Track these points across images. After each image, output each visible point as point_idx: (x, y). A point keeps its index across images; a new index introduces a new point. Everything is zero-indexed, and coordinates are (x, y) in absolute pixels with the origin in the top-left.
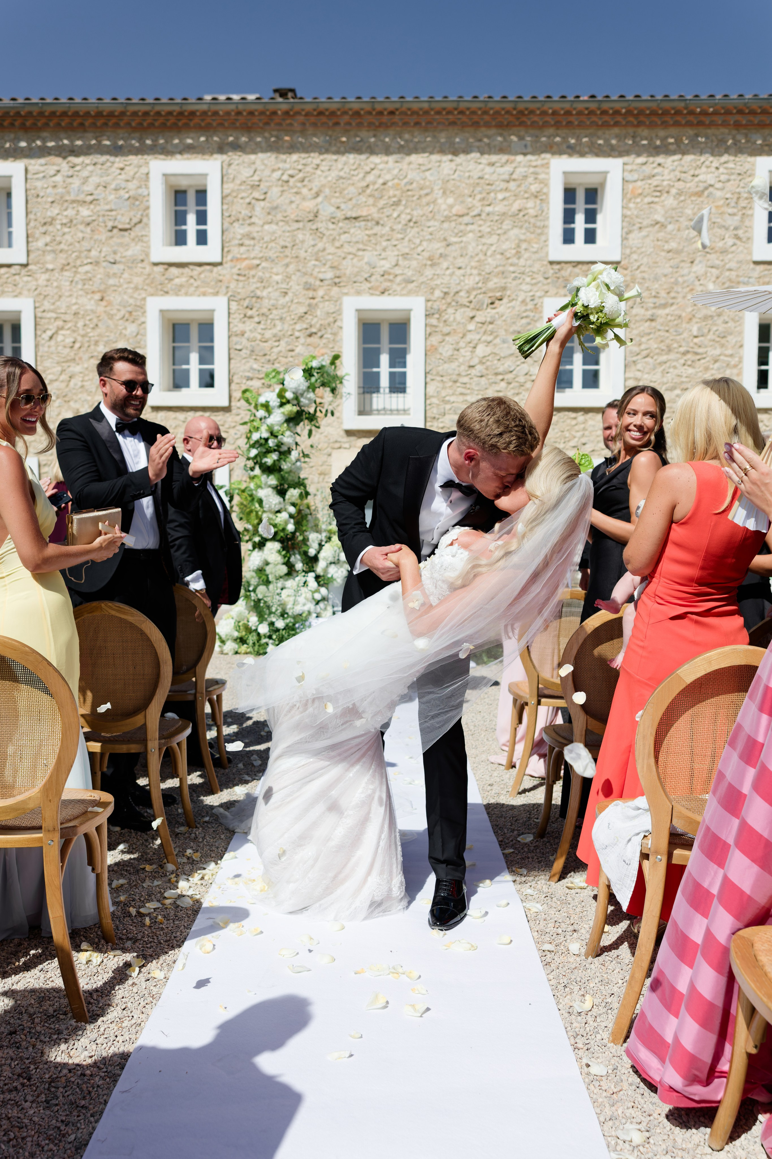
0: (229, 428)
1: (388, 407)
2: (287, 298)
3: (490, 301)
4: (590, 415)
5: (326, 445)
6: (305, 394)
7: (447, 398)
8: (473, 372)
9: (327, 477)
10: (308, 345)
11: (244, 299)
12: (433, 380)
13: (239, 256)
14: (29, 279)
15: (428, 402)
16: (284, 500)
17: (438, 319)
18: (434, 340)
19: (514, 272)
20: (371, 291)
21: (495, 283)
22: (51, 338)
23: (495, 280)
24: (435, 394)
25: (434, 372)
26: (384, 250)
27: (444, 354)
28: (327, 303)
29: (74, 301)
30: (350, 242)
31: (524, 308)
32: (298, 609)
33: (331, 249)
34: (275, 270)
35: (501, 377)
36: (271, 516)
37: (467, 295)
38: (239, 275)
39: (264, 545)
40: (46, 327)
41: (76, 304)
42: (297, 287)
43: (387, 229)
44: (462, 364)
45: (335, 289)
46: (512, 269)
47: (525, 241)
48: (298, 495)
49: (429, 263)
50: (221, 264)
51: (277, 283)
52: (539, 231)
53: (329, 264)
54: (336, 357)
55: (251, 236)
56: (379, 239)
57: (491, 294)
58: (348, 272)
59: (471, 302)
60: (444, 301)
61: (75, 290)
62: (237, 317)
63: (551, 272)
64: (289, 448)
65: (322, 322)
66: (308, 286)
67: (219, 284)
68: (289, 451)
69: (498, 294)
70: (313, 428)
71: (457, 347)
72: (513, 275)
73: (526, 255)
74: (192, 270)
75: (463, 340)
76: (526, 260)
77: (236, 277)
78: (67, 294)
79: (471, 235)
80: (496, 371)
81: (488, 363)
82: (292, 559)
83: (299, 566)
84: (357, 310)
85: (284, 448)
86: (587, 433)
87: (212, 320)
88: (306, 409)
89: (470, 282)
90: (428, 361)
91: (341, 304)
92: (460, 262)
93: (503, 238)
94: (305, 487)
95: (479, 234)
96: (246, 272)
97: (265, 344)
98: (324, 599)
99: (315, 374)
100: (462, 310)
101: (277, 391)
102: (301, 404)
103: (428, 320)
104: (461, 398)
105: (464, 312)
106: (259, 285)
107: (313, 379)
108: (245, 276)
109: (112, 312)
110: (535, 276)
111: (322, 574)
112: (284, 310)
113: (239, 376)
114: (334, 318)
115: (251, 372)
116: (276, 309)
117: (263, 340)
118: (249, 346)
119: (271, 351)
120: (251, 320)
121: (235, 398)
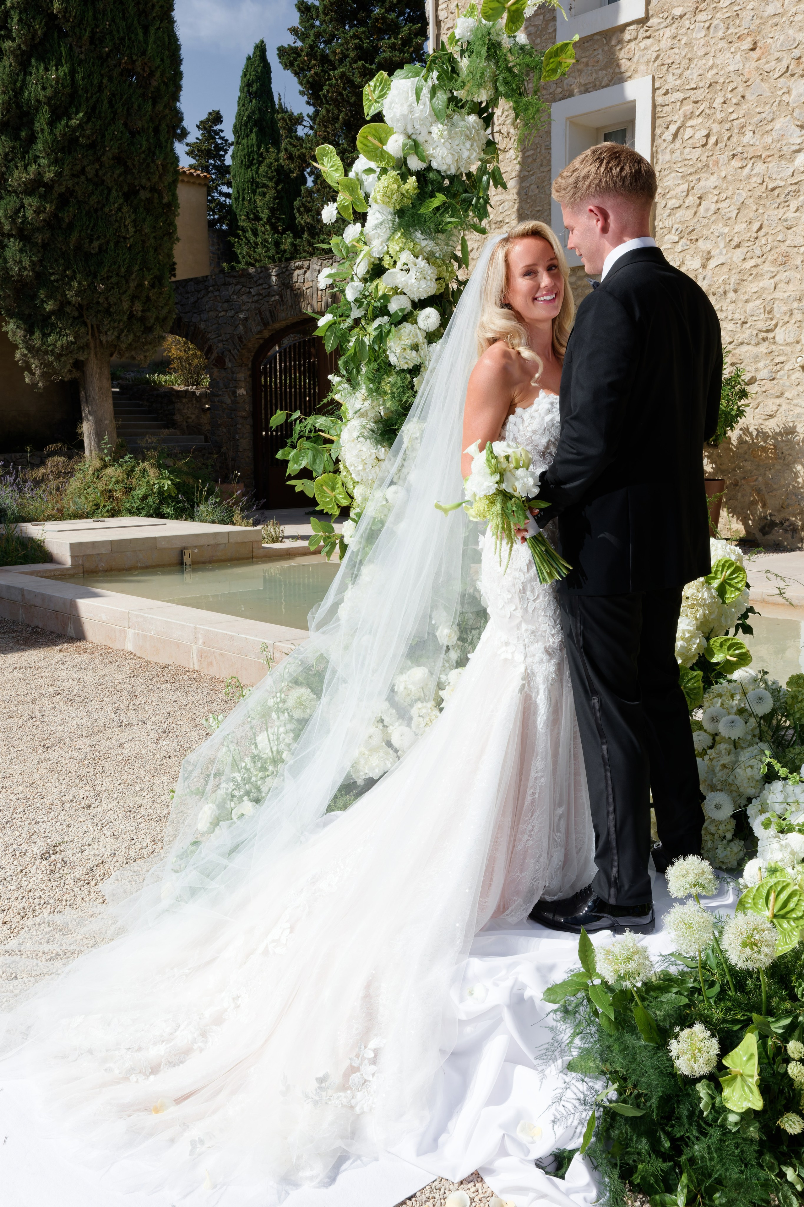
14: (648, 42)
22: (675, 135)
29: (710, 63)
40: (669, 119)
41: (711, 68)
61: (712, 42)
78: (700, 53)
109: (767, 68)
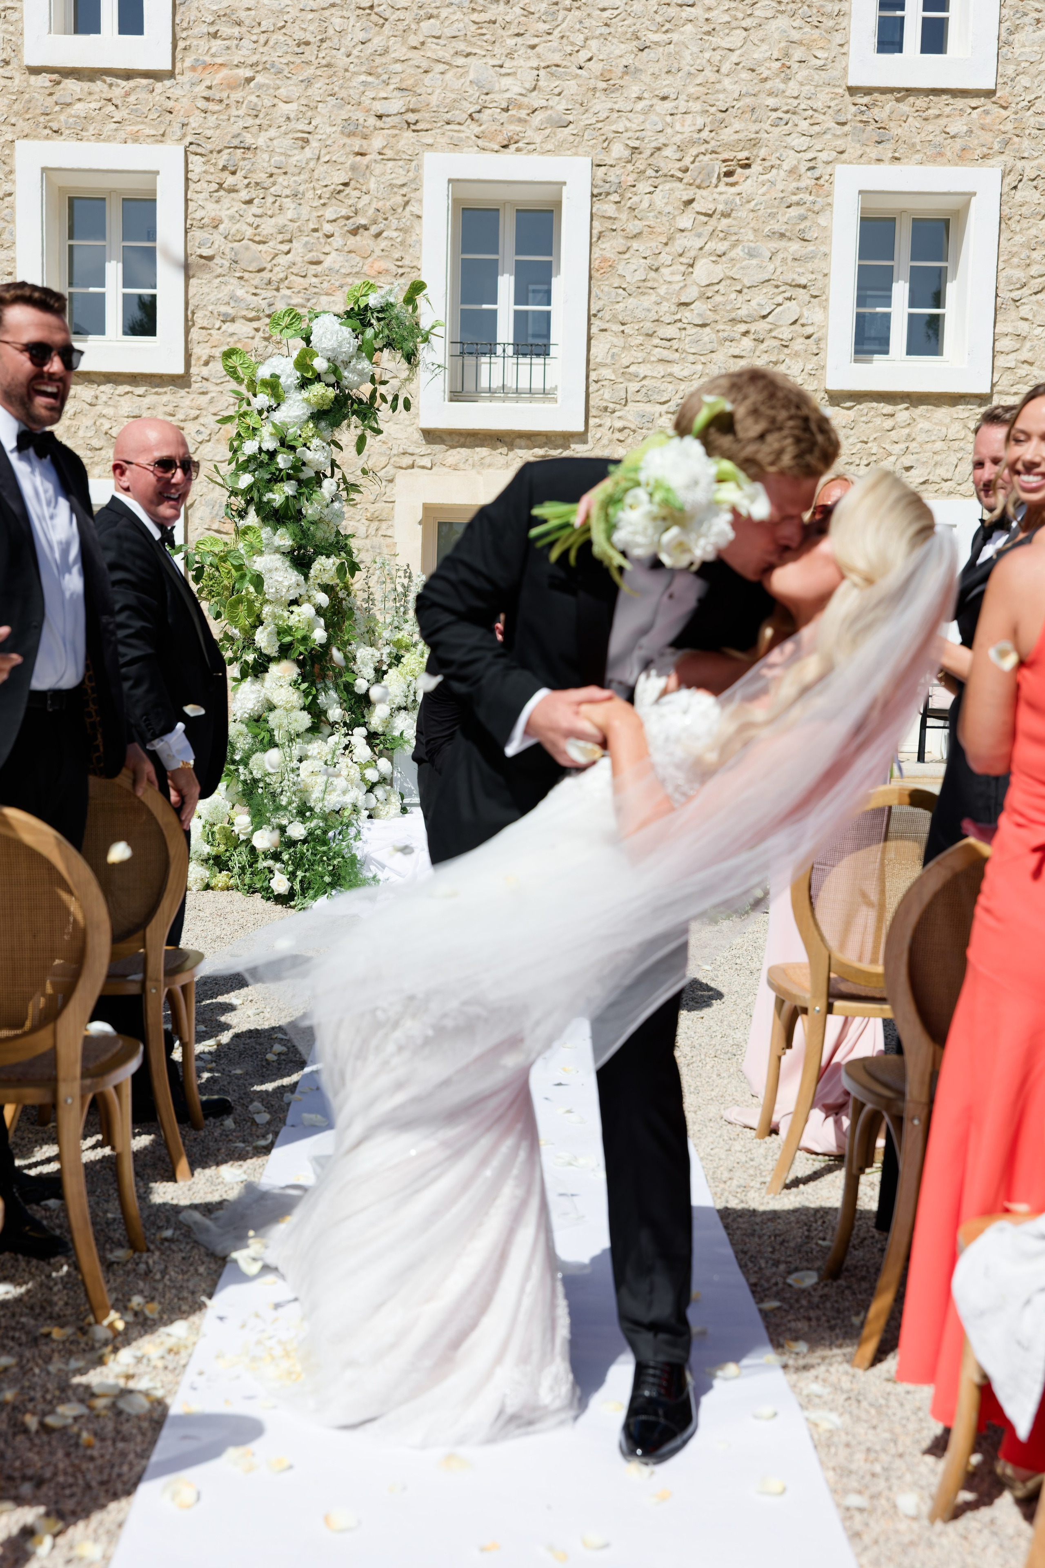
0: (184, 421)
1: (511, 383)
2: (308, 152)
3: (725, 170)
4: (922, 408)
5: (384, 460)
6: (354, 361)
7: (632, 369)
8: (686, 315)
9: (384, 525)
10: (350, 252)
11: (219, 152)
12: (605, 330)
13: (208, 59)
15: (593, 376)
16: (306, 578)
17: (616, 203)
18: (609, 247)
19: (775, 110)
20: (480, 142)
21: (736, 132)
23: (737, 125)
24: (609, 361)
25: (607, 314)
26: (510, 55)
27: (628, 279)
28: (390, 164)
30: (439, 38)
31: (795, 185)
32: (333, 801)
33: (399, 51)
34: (282, 92)
35: (743, 328)
36: (279, 611)
37: (678, 155)
38: (207, 99)
39: (266, 670)
42: (329, 130)
43: (517, 10)
44: (663, 298)
45: (408, 135)
46: (771, 102)
47: (801, 43)
48: (334, 568)
49: (604, 85)
50: (171, 74)
51: (288, 118)
52: (831, 23)
53: (395, 81)
54: (418, 287)
55: (234, 17)
56: (500, 31)
57: (725, 156)
58: (434, 100)
59: (686, 170)
60: (630, 167)
62: (202, 189)
63: (853, 109)
64: (317, 473)
65: (380, 205)
66: (352, 128)
67: (169, 117)
68: (319, 478)
69: (742, 155)
70: (369, 433)
71: (656, 265)
72: (774, 115)
73: (803, 73)
74: (111, 85)
75: (667, 249)
76: (802, 84)
77: (202, 104)
79: (689, 27)
80: (733, 315)
81: (718, 298)
82: (322, 699)
83: (335, 713)
84: (450, 181)
85: (308, 473)
86: (913, 446)
87: (154, 192)
88: (354, 392)
89: (686, 127)
90: (594, 290)
91: (419, 167)
92: (666, 85)
93: (755, 36)
94: (350, 553)
95: (706, 28)
96: (224, 95)
97: (261, 247)
98: (384, 780)
99: (373, 321)
100: (668, 186)
101: (295, 354)
102: (345, 382)
103: (597, 206)
104: (661, 369)
105: (671, 190)
106: (250, 121)
107: (369, 333)
108: (221, 101)
110: (819, 118)
111: (380, 730)
112: (302, 177)
113: (207, 313)
114: (404, 195)
115: (232, 304)
116: (285, 173)
117: (257, 238)
118: (227, 251)
119: (274, 262)
120: (233, 195)
121: (199, 358)
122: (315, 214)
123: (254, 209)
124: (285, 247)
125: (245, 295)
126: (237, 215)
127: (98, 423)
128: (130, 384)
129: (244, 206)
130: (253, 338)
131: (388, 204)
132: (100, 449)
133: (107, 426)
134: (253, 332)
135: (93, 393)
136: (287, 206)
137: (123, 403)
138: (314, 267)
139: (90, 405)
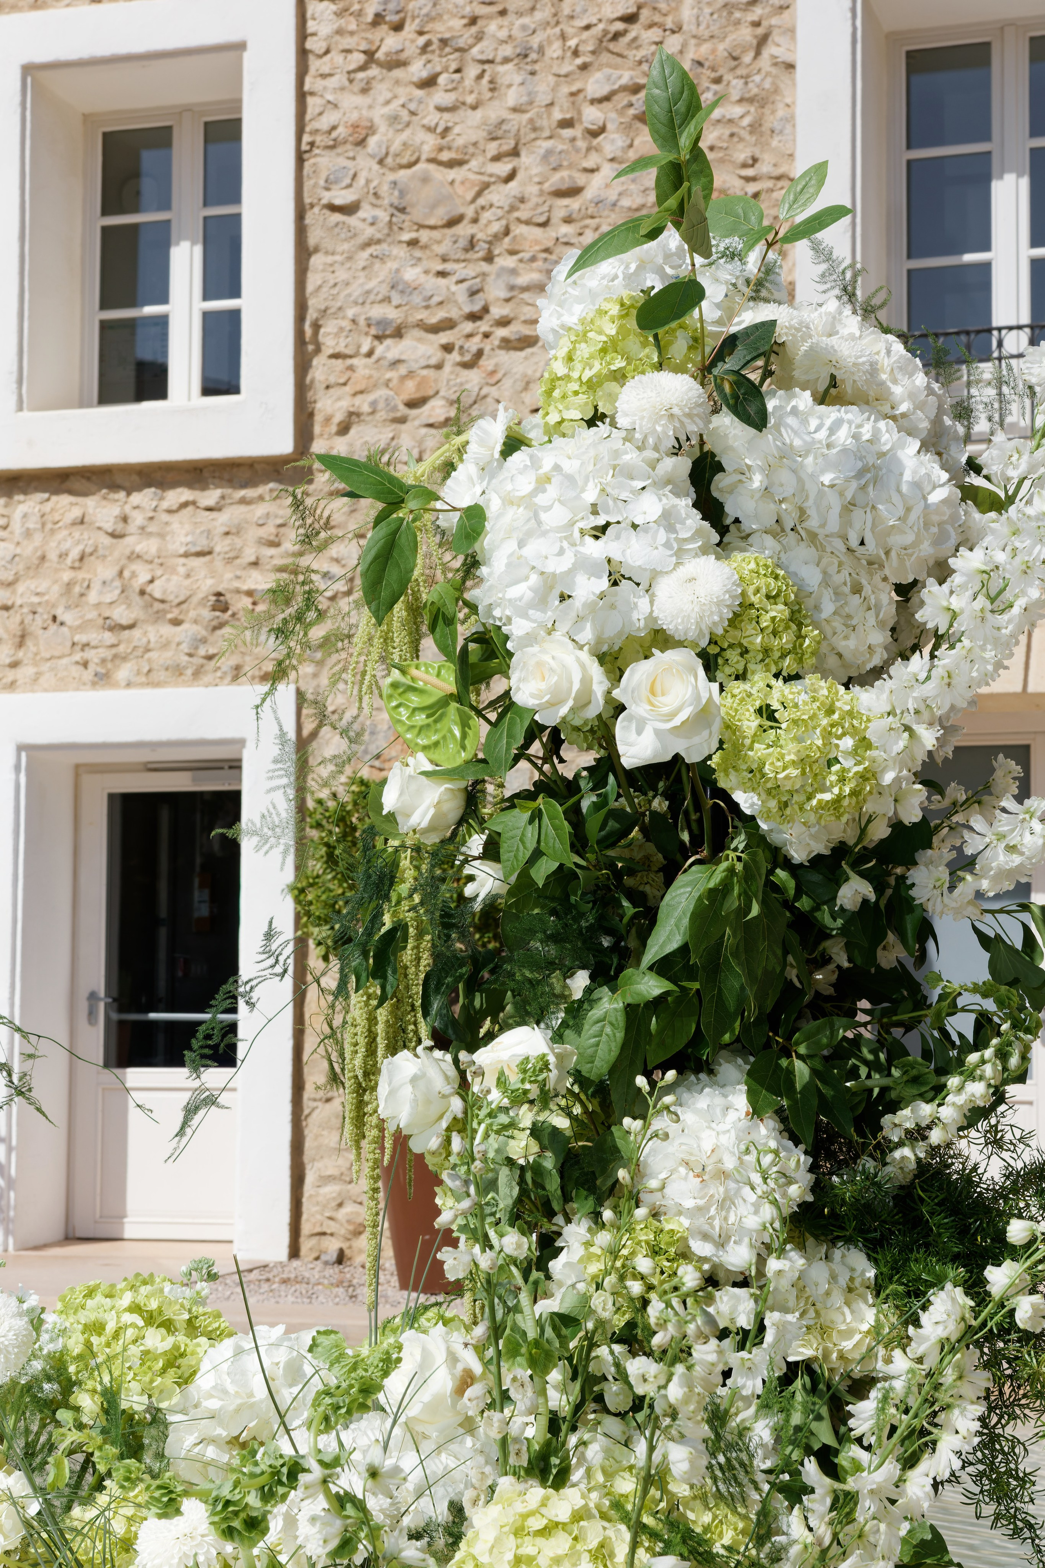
62: (333, 68)
97: (453, 173)
112: (538, 15)
113: (346, 324)
114: (757, 24)
115: (396, 299)
116: (503, 13)
117: (445, 156)
118: (384, 190)
119: (481, 201)
120: (398, 73)
121: (328, 420)
122: (565, 90)
123: (440, 97)
124: (503, 168)
125: (423, 278)
126: (405, 115)
127: (126, 574)
128: (190, 485)
129: (419, 93)
130: (439, 367)
131: (721, 47)
132: (131, 627)
133: (143, 577)
134: (437, 356)
135: (116, 511)
136: (506, 80)
137: (175, 526)
138: (566, 201)
139: (113, 535)
